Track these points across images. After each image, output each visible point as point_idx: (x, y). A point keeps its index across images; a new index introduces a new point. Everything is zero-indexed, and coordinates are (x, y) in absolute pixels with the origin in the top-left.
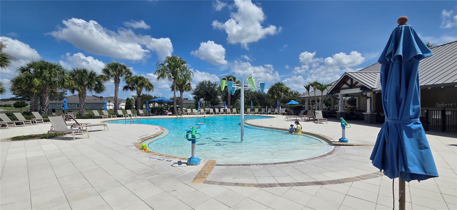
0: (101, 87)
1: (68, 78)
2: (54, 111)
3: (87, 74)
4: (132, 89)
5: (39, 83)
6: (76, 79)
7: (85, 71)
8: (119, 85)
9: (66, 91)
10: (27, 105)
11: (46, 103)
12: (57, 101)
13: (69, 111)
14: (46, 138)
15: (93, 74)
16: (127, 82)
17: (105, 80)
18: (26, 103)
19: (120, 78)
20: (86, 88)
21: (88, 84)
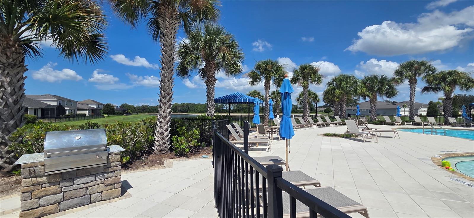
0: (393, 92)
1: (360, 86)
2: (349, 116)
3: (377, 80)
4: (436, 89)
5: (339, 94)
6: (367, 86)
7: (375, 77)
8: (415, 87)
9: (359, 98)
10: (332, 111)
11: (344, 109)
12: (352, 107)
13: (361, 117)
14: (343, 137)
15: (384, 79)
16: (428, 82)
17: (397, 83)
18: (331, 109)
19: (417, 78)
20: (377, 94)
21: (378, 89)
